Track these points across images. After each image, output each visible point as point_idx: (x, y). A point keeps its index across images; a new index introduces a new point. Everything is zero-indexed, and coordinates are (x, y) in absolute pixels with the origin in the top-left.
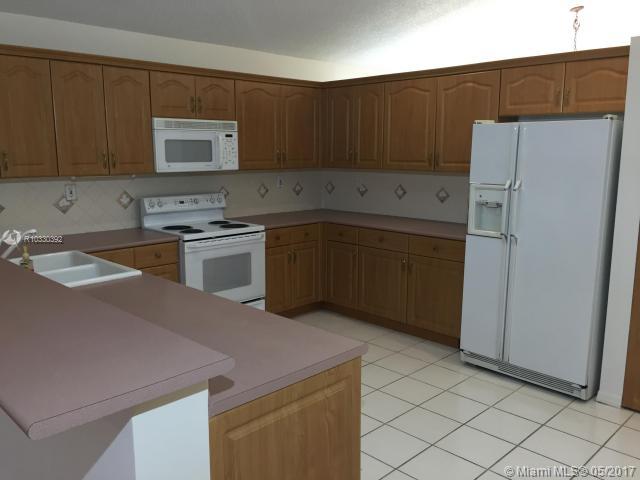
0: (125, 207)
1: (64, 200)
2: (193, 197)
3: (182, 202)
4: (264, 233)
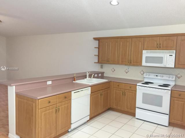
0: (142, 75)
1: (127, 70)
3: (157, 76)
4: (170, 91)
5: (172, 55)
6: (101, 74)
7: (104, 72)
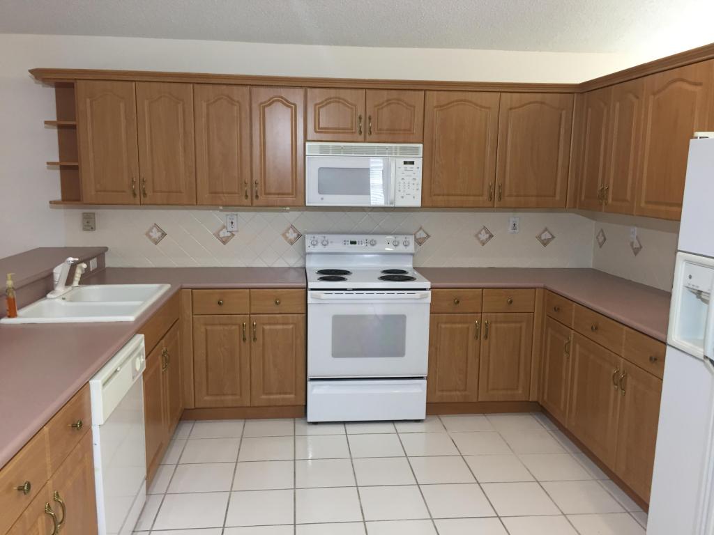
0: (292, 243)
1: (225, 230)
2: (370, 237)
3: (353, 243)
4: (429, 292)
5: (412, 163)
6: (95, 260)
7: (106, 249)
